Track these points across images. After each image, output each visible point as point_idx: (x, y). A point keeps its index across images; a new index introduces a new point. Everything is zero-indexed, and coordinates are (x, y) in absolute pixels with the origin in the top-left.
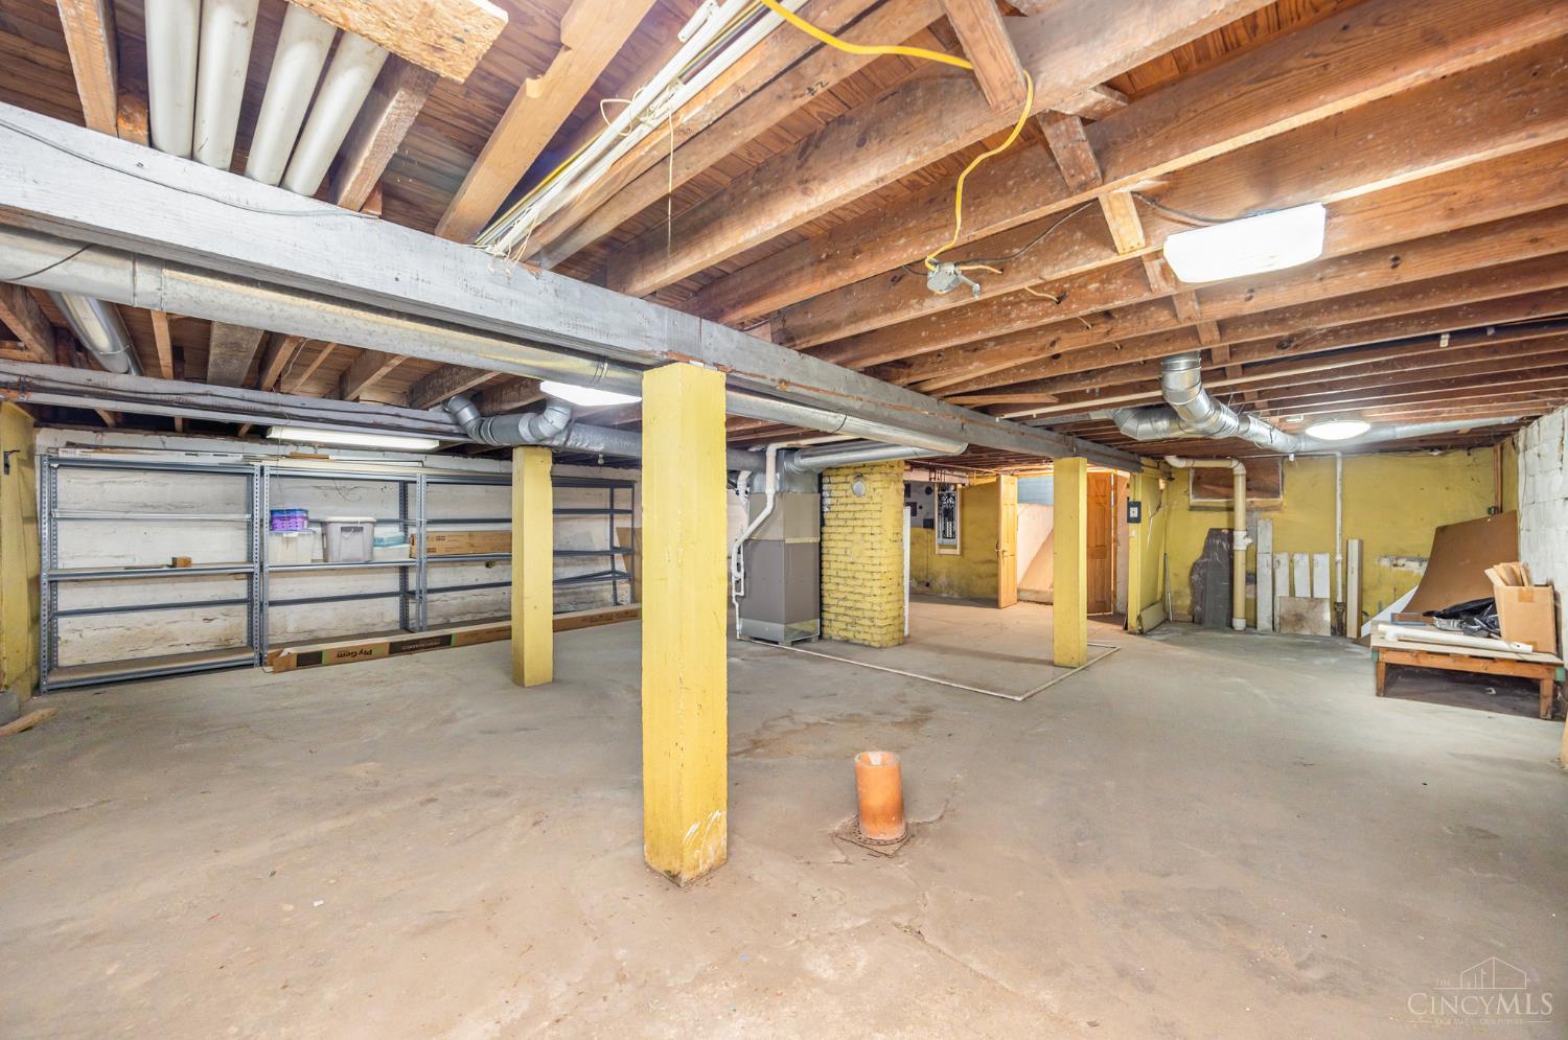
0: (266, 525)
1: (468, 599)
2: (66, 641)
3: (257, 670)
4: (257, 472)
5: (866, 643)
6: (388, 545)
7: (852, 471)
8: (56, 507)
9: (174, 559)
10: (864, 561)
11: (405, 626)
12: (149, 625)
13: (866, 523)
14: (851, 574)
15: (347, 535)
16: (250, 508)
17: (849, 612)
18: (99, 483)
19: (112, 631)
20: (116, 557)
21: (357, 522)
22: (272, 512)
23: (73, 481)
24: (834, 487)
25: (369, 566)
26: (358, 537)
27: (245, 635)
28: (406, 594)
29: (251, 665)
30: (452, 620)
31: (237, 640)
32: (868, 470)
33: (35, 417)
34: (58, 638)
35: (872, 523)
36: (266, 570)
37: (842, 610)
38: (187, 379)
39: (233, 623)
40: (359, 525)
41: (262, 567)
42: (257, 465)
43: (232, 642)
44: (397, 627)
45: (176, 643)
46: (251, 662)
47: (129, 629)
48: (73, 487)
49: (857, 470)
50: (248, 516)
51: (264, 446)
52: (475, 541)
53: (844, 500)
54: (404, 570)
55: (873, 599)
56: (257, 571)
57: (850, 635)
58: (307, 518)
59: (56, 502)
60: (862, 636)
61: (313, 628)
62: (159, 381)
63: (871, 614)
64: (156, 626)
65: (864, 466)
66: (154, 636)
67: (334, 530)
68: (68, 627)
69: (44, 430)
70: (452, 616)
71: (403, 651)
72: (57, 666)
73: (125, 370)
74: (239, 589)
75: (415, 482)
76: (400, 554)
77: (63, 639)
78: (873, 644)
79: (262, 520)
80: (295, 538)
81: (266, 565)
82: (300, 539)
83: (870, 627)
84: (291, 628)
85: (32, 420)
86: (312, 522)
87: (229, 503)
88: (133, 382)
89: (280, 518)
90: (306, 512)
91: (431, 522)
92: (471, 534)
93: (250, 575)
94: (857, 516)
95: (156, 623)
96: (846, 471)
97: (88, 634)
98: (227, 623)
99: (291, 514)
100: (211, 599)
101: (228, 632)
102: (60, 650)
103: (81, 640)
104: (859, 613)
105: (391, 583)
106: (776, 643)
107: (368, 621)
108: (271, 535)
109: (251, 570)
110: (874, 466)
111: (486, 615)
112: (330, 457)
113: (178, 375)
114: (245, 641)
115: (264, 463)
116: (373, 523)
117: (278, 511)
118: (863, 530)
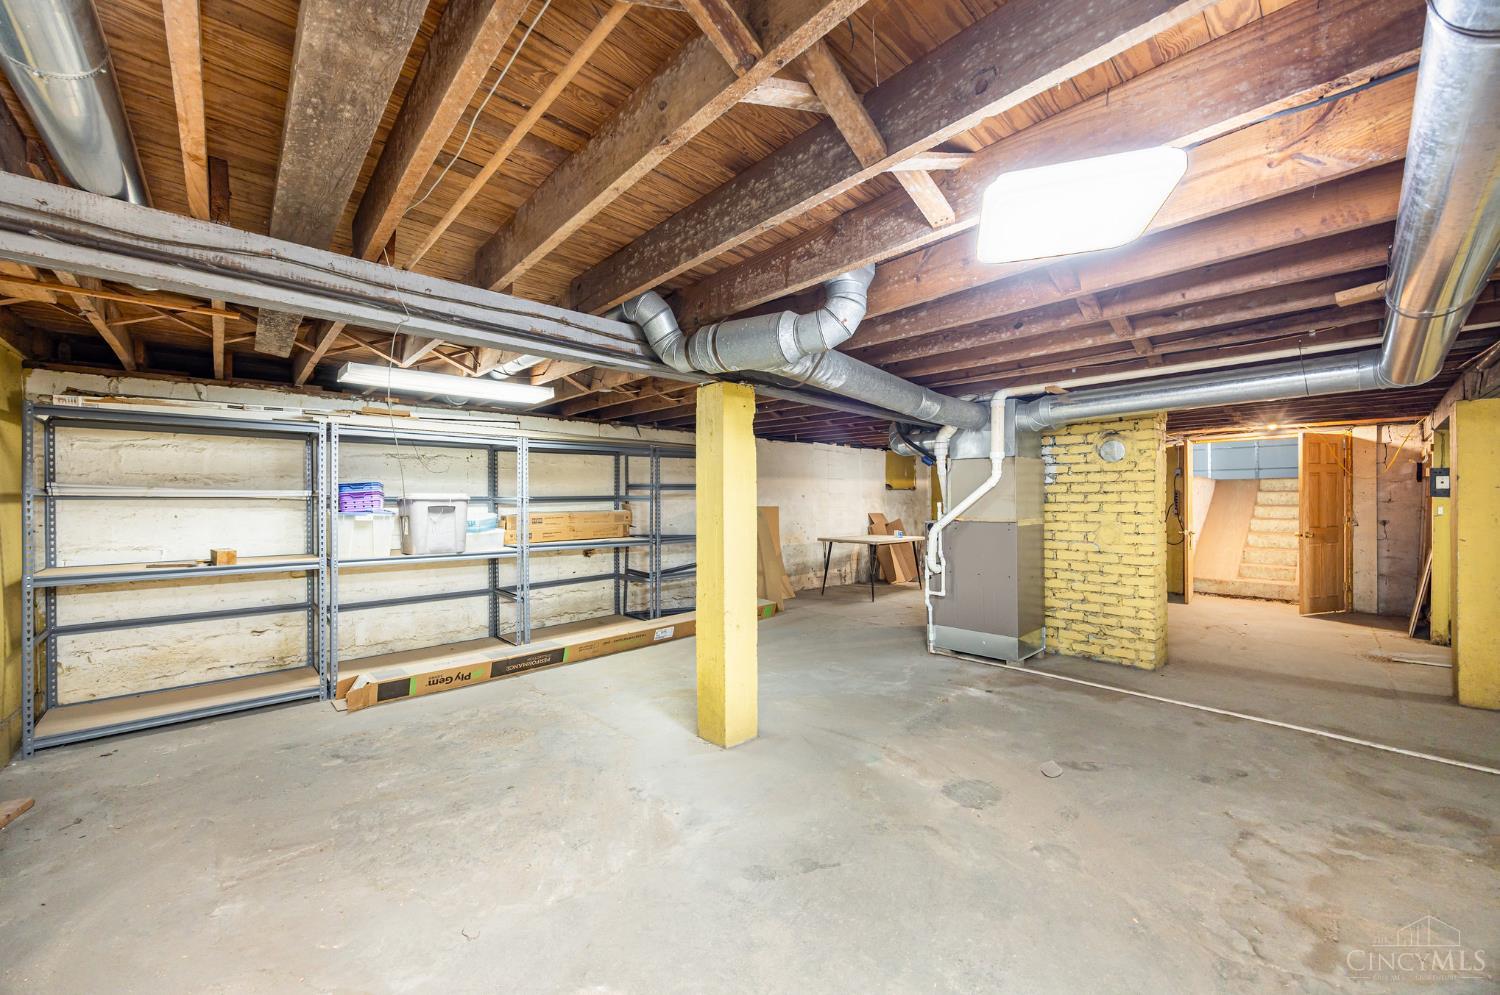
0: (335, 505)
1: (565, 596)
2: (69, 669)
3: (324, 704)
4: (323, 432)
5: (1125, 662)
6: (480, 531)
7: (1097, 427)
8: (54, 480)
9: (214, 554)
10: (1122, 549)
11: (496, 634)
12: (181, 642)
13: (1125, 497)
14: (1096, 568)
15: (435, 517)
16: (312, 482)
17: (1091, 619)
18: (114, 447)
19: (131, 652)
20: (137, 549)
21: (447, 501)
22: (341, 487)
23: (77, 444)
24: (1062, 450)
25: (459, 560)
26: (448, 519)
27: (304, 651)
28: (497, 593)
29: (317, 697)
30: (548, 623)
31: (293, 659)
32: (1130, 425)
33: (24, 352)
34: (57, 664)
35: (1136, 497)
36: (336, 566)
37: (1080, 616)
38: (235, 224)
39: (287, 636)
40: (450, 504)
41: (329, 561)
42: (323, 420)
43: (288, 661)
44: (485, 634)
45: (216, 665)
46: (317, 693)
47: (154, 648)
48: (76, 450)
49: (1107, 426)
50: (308, 493)
51: (327, 400)
52: (577, 524)
53: (1083, 468)
54: (494, 563)
55: (1138, 602)
56: (324, 567)
57: (1094, 650)
58: (382, 494)
59: (54, 473)
60: (1117, 652)
61: (389, 638)
62: (183, 220)
63: (1135, 623)
64: (191, 643)
65: (1121, 420)
66: (187, 657)
67: (419, 511)
68: (70, 648)
69: (37, 371)
70: (548, 618)
71: (507, 673)
72: (56, 705)
73: (116, 191)
74: (298, 591)
75: (513, 449)
76: (493, 542)
77: (64, 666)
78: (1138, 664)
79: (329, 498)
80: (371, 522)
81: (334, 559)
82: (376, 523)
83: (1131, 640)
84: (361, 641)
85: (17, 356)
86: (388, 501)
87: (281, 476)
88: (133, 217)
89: (351, 495)
90: (382, 486)
91: (535, 500)
92: (571, 516)
93: (312, 574)
94: (1107, 488)
95: (191, 638)
96: (1086, 428)
97: (99, 657)
98: (282, 636)
99: (366, 489)
100: (262, 605)
101: (283, 647)
102: (61, 679)
103: (90, 666)
104: (1112, 621)
105: (480, 579)
106: (1004, 662)
107: (451, 627)
108: (341, 517)
109: (316, 567)
110: (1141, 418)
111: (583, 617)
112: (412, 415)
113: (218, 212)
114: (305, 658)
115: (331, 419)
116: (466, 501)
117: (349, 485)
118: (1120, 508)
